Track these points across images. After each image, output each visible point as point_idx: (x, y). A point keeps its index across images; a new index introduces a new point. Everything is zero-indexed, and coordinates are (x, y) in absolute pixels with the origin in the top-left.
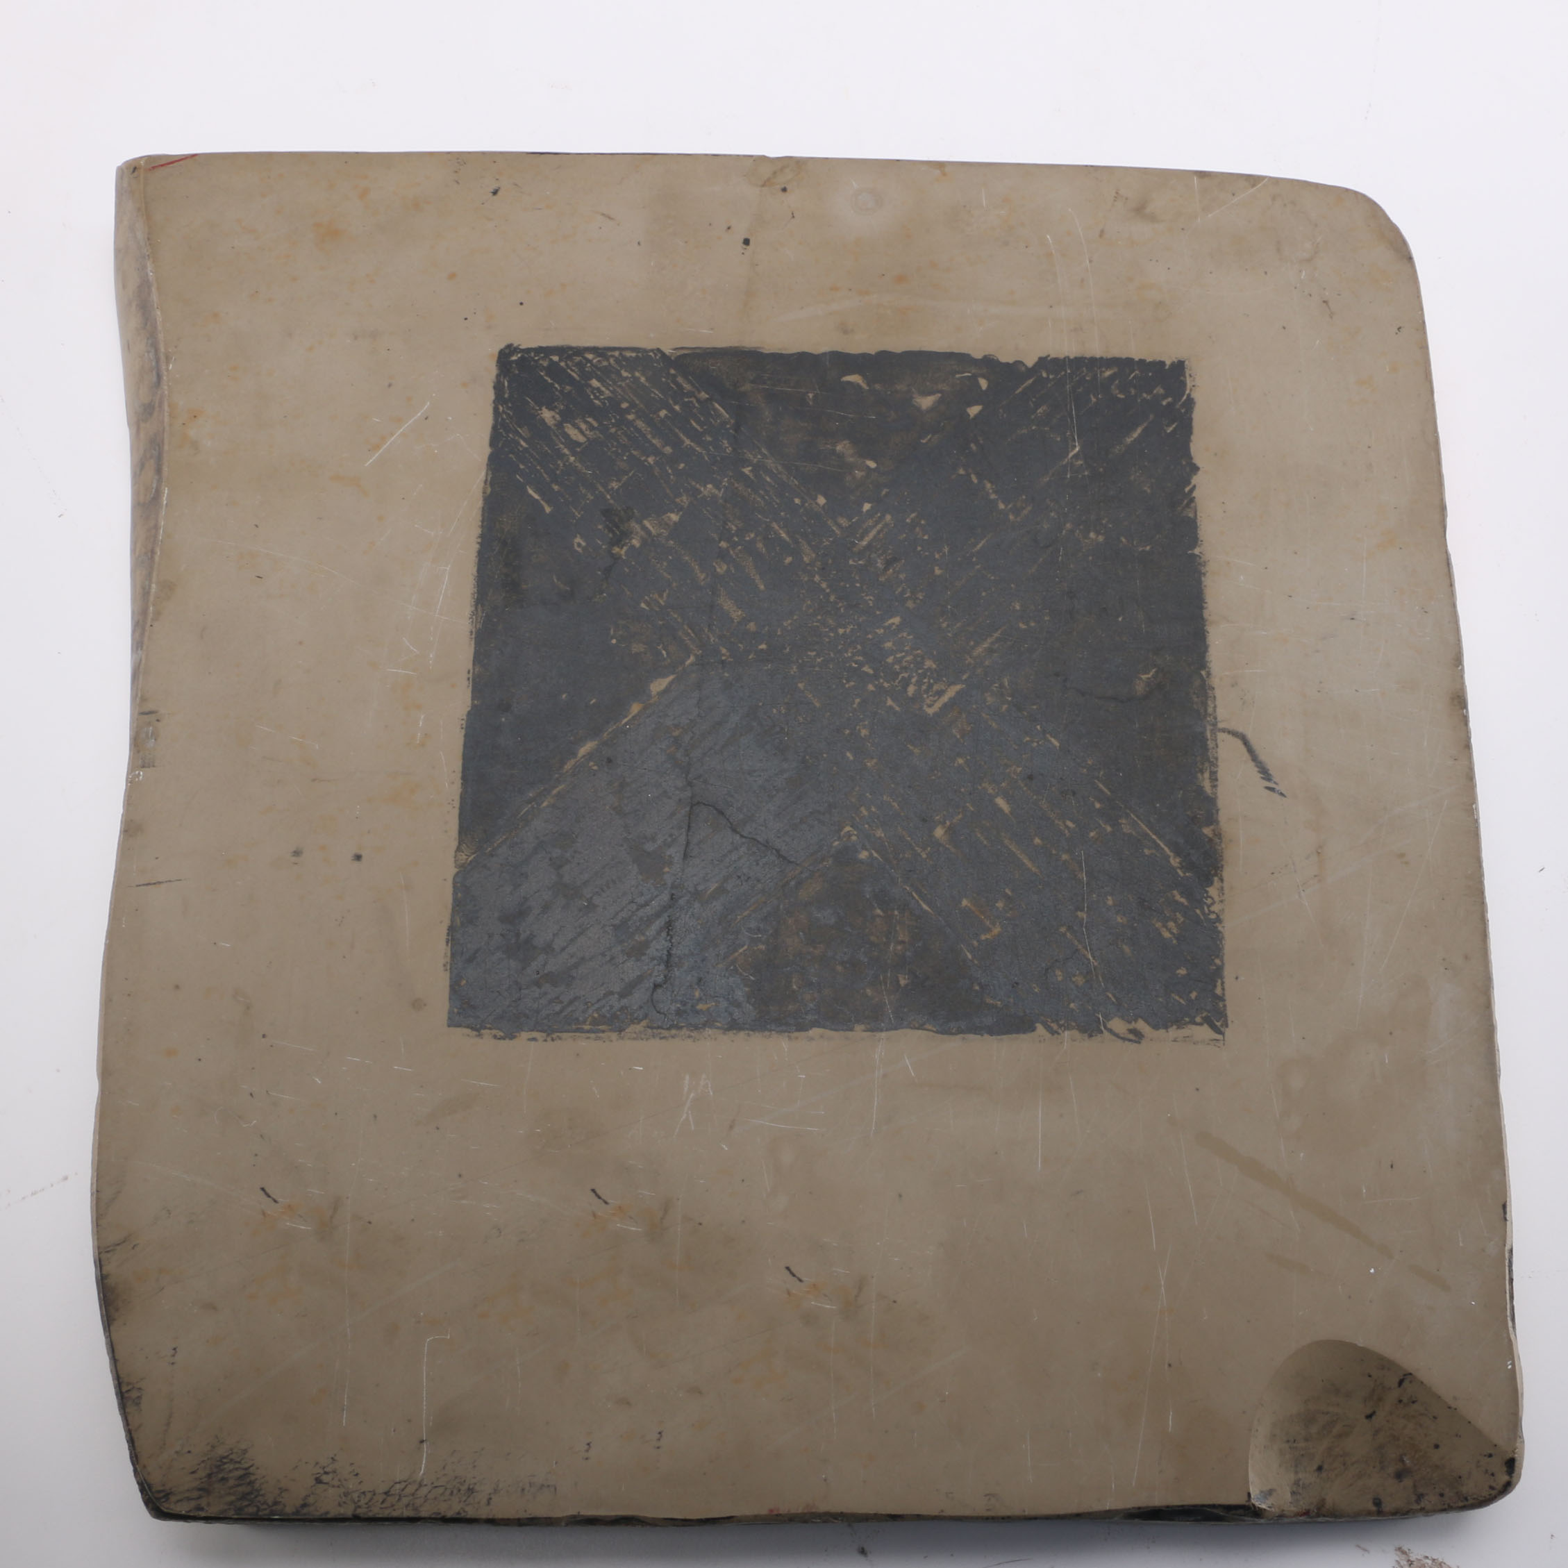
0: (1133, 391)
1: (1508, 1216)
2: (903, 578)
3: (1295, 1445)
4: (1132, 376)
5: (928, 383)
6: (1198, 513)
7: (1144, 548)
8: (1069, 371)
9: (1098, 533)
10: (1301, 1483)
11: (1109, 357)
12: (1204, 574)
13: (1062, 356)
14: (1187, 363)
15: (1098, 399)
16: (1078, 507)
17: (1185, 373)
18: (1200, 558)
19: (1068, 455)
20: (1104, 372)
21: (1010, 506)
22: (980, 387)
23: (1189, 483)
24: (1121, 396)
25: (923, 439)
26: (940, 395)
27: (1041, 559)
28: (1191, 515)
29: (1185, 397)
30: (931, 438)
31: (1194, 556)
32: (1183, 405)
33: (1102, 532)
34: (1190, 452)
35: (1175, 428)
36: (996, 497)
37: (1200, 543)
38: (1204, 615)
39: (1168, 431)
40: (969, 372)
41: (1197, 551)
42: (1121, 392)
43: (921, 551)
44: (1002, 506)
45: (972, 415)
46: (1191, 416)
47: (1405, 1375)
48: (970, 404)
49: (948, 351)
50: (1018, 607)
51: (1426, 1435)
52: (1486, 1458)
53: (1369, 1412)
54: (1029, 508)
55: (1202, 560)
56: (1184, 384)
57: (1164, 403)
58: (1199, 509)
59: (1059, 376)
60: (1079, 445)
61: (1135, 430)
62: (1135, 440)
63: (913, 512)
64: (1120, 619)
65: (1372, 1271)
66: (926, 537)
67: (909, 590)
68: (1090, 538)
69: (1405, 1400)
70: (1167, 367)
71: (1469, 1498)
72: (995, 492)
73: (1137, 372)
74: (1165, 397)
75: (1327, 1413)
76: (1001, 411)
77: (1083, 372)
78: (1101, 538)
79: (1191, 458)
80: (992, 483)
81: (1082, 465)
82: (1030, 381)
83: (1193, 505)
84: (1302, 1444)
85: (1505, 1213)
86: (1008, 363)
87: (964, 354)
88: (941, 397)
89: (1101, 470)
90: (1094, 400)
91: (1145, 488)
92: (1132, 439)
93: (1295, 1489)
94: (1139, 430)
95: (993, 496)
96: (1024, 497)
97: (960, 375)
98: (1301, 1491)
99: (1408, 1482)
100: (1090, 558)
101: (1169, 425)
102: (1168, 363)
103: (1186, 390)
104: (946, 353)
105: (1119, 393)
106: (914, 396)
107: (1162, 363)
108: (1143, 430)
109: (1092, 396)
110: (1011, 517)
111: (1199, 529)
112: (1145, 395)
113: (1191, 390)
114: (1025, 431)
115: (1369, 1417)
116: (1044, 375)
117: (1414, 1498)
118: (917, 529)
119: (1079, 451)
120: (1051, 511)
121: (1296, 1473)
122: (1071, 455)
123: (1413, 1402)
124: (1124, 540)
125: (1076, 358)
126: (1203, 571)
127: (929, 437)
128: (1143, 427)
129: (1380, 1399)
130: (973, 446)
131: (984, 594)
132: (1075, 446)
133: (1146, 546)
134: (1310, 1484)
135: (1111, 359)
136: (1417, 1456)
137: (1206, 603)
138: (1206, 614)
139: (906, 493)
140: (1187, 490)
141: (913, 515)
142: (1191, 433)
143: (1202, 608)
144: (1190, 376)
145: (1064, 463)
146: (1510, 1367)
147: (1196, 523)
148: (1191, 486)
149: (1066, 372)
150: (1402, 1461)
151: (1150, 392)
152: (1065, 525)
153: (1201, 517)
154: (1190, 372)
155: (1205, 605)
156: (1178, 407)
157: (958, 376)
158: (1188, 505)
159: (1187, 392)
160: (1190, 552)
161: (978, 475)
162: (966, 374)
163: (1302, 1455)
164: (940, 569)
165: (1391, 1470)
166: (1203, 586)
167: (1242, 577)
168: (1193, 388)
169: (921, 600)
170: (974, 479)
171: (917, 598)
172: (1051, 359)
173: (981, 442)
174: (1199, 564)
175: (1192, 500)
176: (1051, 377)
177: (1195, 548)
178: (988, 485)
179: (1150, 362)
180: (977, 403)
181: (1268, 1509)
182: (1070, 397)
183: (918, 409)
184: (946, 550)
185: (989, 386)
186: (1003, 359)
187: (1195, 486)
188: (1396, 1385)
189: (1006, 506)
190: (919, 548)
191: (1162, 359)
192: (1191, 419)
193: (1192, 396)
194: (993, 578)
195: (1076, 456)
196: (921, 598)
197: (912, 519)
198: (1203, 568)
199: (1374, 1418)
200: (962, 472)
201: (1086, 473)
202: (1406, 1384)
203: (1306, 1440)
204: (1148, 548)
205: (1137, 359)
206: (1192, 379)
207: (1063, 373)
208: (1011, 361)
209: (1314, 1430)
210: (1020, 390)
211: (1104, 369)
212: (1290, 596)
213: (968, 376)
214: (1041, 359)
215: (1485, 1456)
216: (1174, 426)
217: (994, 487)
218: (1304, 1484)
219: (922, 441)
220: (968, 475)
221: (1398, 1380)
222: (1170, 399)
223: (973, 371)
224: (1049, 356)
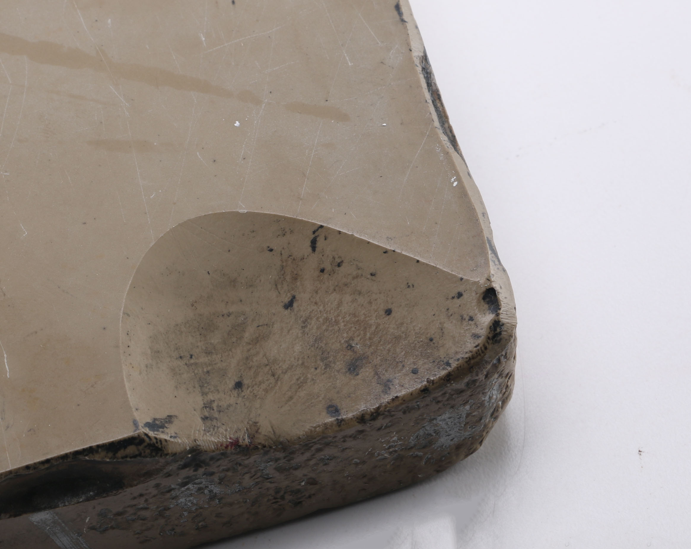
1: (405, 17)
3: (192, 361)
10: (215, 405)
47: (314, 232)
51: (370, 303)
52: (456, 300)
53: (287, 300)
65: (237, 124)
69: (328, 266)
71: (450, 362)
75: (229, 315)
84: (204, 359)
85: (400, 14)
93: (207, 414)
98: (216, 415)
99: (366, 372)
115: (289, 305)
117: (379, 388)
121: (204, 394)
123: (339, 265)
129: (295, 278)
134: (229, 406)
136: (368, 335)
146: (455, 184)
150: (350, 347)
163: (208, 372)
165: (339, 365)
181: (172, 440)
188: (310, 249)
199: (295, 305)
202: (320, 244)
203: (208, 353)
209: (216, 339)
215: (453, 298)
218: (218, 406)
221: (308, 243)
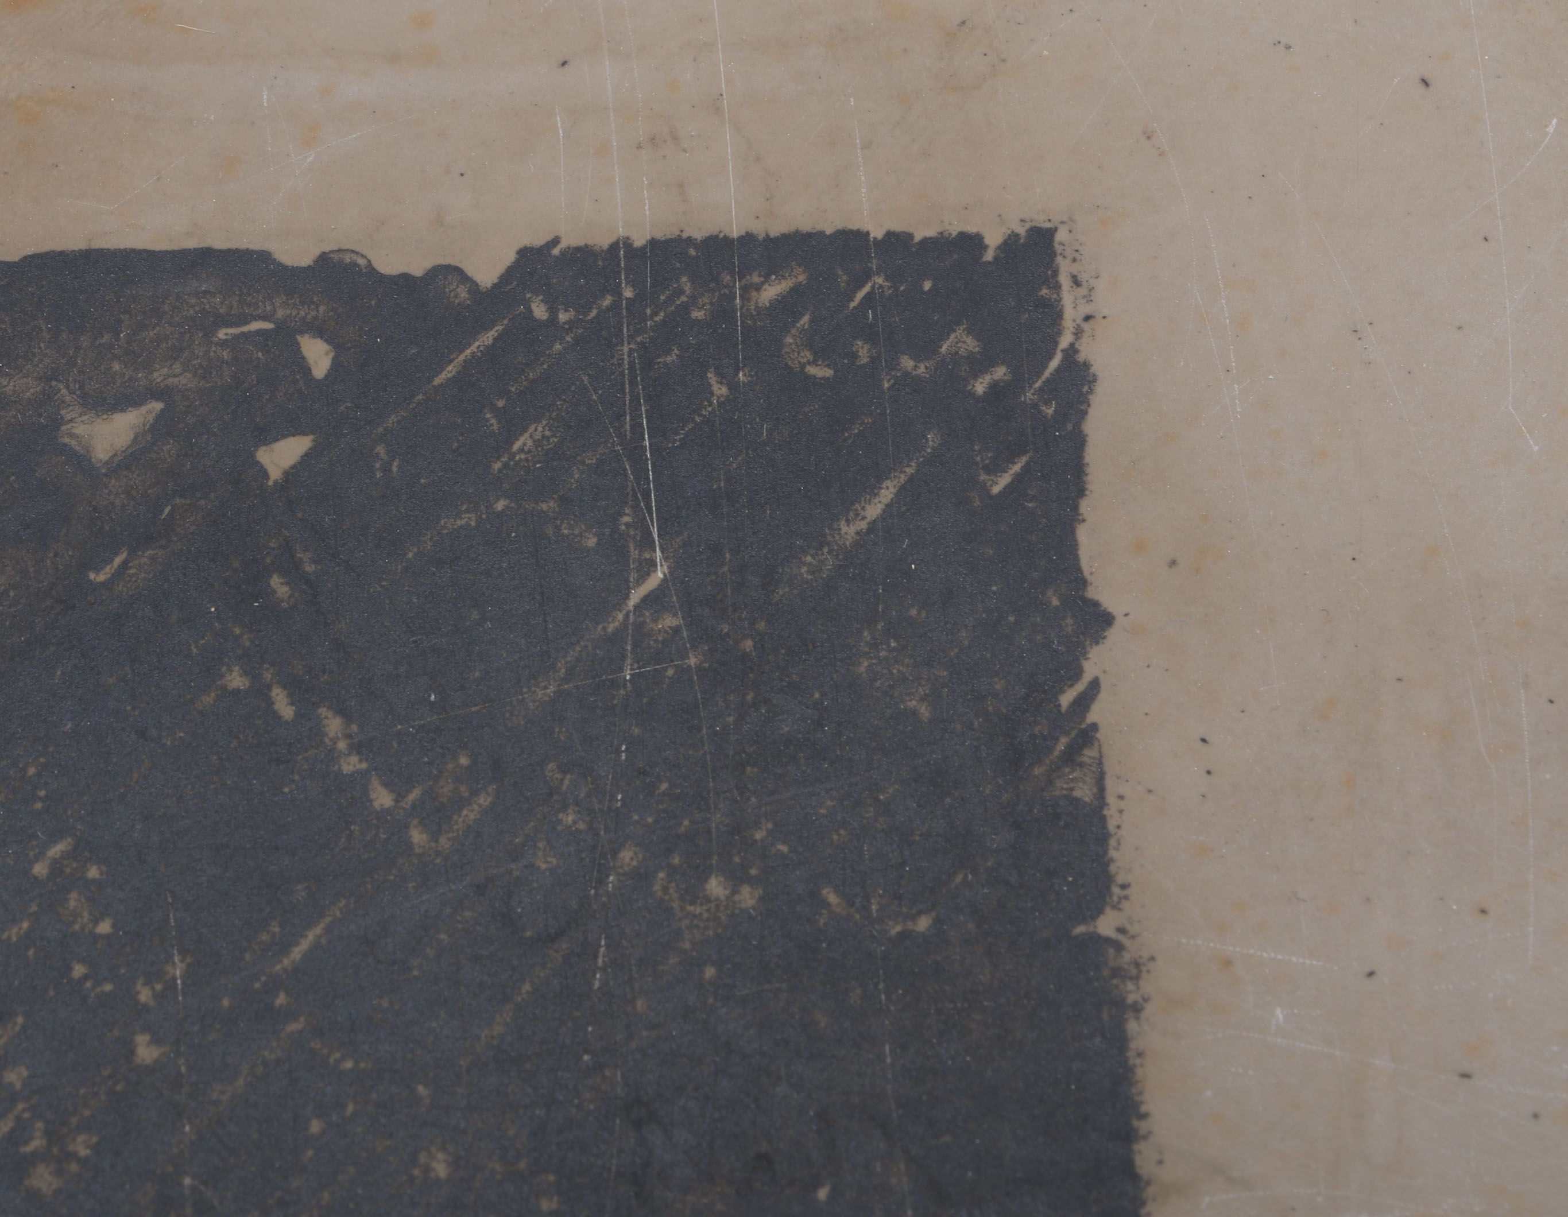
0: (863, 351)
2: (18, 1086)
4: (861, 294)
5: (116, 366)
6: (1109, 783)
7: (910, 925)
8: (628, 293)
9: (737, 878)
11: (775, 232)
12: (1137, 1009)
13: (603, 241)
14: (1061, 236)
15: (733, 386)
16: (664, 786)
17: (1056, 273)
18: (1119, 947)
19: (627, 597)
20: (758, 288)
21: (414, 795)
22: (306, 370)
23: (1077, 674)
24: (820, 372)
25: (97, 570)
26: (158, 406)
27: (527, 987)
28: (1084, 792)
29: (1055, 363)
30: (124, 565)
31: (1098, 941)
32: (1051, 390)
33: (754, 872)
34: (1076, 558)
35: (1018, 478)
36: (364, 765)
37: (1116, 890)
38: (1138, 1161)
39: (996, 490)
40: (264, 318)
41: (1106, 925)
42: (819, 355)
43: (86, 977)
44: (382, 798)
45: (275, 474)
46: (1078, 425)
48: (267, 435)
49: (191, 244)
50: (441, 1170)
54: (484, 800)
55: (1127, 957)
56: (1053, 313)
57: (980, 387)
58: (1111, 767)
59: (594, 313)
60: (666, 558)
61: (874, 492)
62: (873, 527)
63: (55, 836)
64: (823, 1194)
66: (104, 927)
67: (40, 1125)
68: (708, 899)
70: (989, 256)
72: (357, 748)
73: (879, 280)
74: (980, 364)
76: (380, 449)
77: (681, 292)
78: (748, 897)
79: (1084, 583)
80: (341, 711)
81: (676, 630)
82: (488, 338)
83: (1089, 754)
86: (405, 277)
87: (248, 252)
88: (161, 416)
89: (748, 644)
90: (720, 390)
91: (912, 704)
92: (863, 525)
94: (887, 493)
95: (351, 764)
96: (464, 761)
97: (232, 331)
100: (710, 972)
101: (995, 468)
102: (993, 239)
103: (1060, 333)
104: (184, 252)
105: (814, 363)
106: (66, 414)
107: (971, 242)
108: (902, 490)
109: (712, 377)
110: (418, 837)
111: (1112, 842)
112: (907, 363)
113: (1078, 333)
114: (468, 519)
116: (540, 311)
118: (74, 900)
119: (665, 580)
120: (564, 808)
122: (636, 596)
124: (833, 898)
125: (653, 243)
126: (1131, 999)
127: (118, 561)
128: (903, 478)
130: (279, 586)
131: (315, 1127)
132: (652, 564)
133: (914, 918)
135: (785, 238)
137: (1144, 1116)
138: (1145, 1159)
139: (32, 771)
140: (1066, 699)
141: (56, 850)
142: (1081, 492)
143: (1128, 1136)
144: (1076, 282)
145: (611, 628)
147: (1103, 819)
148: (1080, 687)
149: (618, 294)
151: (925, 350)
152: (615, 853)
153: (1121, 797)
154: (1075, 269)
155: (1142, 1126)
156: (1029, 396)
157: (222, 334)
158: (1071, 757)
159: (1065, 340)
160: (1080, 930)
161: (295, 687)
162: (255, 326)
164: (156, 1040)
166: (1130, 1054)
167: (1278, 1012)
168: (1086, 326)
169: (84, 1162)
170: (284, 707)
171: (73, 1156)
172: (563, 253)
173: (309, 568)
174: (1118, 972)
175: (1088, 736)
176: (563, 317)
177: (1100, 911)
178: (334, 725)
179: (925, 240)
180: (296, 430)
182: (633, 383)
183: (81, 460)
184: (178, 969)
185: (336, 365)
186: (389, 264)
187: (1095, 685)
189: (399, 797)
190: (79, 970)
191: (971, 229)
192: (1079, 441)
193: (1081, 357)
194: (349, 1065)
195: (655, 600)
196: (84, 1152)
197: (55, 862)
198: (1130, 986)
200: (236, 680)
201: (692, 661)
204: (923, 924)
205: (877, 233)
206: (1082, 291)
207: (607, 301)
208: (417, 269)
210: (450, 371)
211: (756, 279)
212: (1466, 1076)
213: (259, 332)
214: (524, 253)
216: (1017, 468)
217: (354, 728)
219: (92, 576)
220: (261, 691)
222: (1000, 372)
223: (280, 313)
224: (556, 241)
